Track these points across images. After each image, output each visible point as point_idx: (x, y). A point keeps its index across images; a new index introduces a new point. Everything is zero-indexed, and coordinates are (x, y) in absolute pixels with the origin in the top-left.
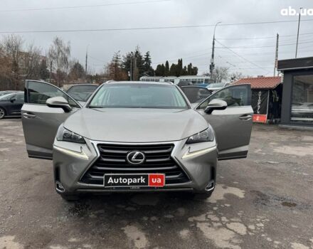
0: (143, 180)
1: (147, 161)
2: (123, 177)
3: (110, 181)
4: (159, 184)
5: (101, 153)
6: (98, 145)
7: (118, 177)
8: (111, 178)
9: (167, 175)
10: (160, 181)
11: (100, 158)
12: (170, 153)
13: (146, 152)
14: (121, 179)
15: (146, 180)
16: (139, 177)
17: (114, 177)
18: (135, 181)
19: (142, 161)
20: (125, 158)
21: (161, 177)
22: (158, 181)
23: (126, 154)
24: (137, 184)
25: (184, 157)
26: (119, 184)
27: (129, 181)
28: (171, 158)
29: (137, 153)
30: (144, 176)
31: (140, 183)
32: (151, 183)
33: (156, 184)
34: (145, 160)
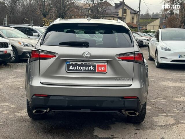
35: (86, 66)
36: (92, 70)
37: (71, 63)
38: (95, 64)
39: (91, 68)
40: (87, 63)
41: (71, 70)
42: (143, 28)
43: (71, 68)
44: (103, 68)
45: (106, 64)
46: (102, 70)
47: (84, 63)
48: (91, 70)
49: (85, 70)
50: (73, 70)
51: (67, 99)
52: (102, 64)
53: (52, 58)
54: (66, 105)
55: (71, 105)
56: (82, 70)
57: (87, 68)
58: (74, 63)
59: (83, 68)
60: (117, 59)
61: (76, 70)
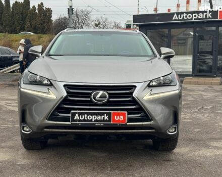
0: (106, 118)
1: (110, 100)
2: (88, 114)
3: (77, 117)
4: (122, 121)
5: (68, 92)
6: (65, 86)
7: (84, 114)
8: (77, 115)
9: (128, 114)
10: (122, 118)
11: (66, 97)
12: (132, 93)
13: (109, 92)
14: (86, 116)
15: (110, 118)
16: (103, 114)
17: (79, 114)
18: (99, 118)
19: (106, 100)
20: (90, 97)
21: (124, 115)
22: (120, 118)
23: (91, 94)
24: (101, 121)
25: (145, 98)
26: (84, 120)
27: (94, 118)
28: (133, 98)
29: (101, 93)
30: (107, 114)
31: (104, 120)
32: (114, 120)
33: (119, 121)
34: (109, 99)
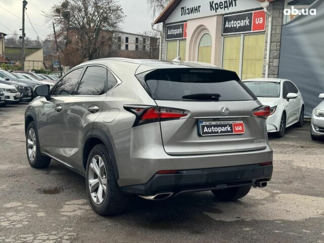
35: (222, 126)
36: (229, 132)
37: (204, 124)
38: (231, 122)
39: (227, 129)
40: (222, 122)
41: (206, 133)
42: (15, 64)
43: (206, 130)
44: (240, 128)
45: (242, 122)
46: (239, 131)
47: (219, 123)
48: (227, 131)
49: (221, 132)
50: (209, 133)
51: (206, 172)
52: (238, 122)
53: (181, 118)
54: (204, 181)
55: (210, 181)
56: (217, 132)
57: (224, 129)
58: (208, 123)
59: (219, 129)
60: (254, 115)
61: (212, 132)
